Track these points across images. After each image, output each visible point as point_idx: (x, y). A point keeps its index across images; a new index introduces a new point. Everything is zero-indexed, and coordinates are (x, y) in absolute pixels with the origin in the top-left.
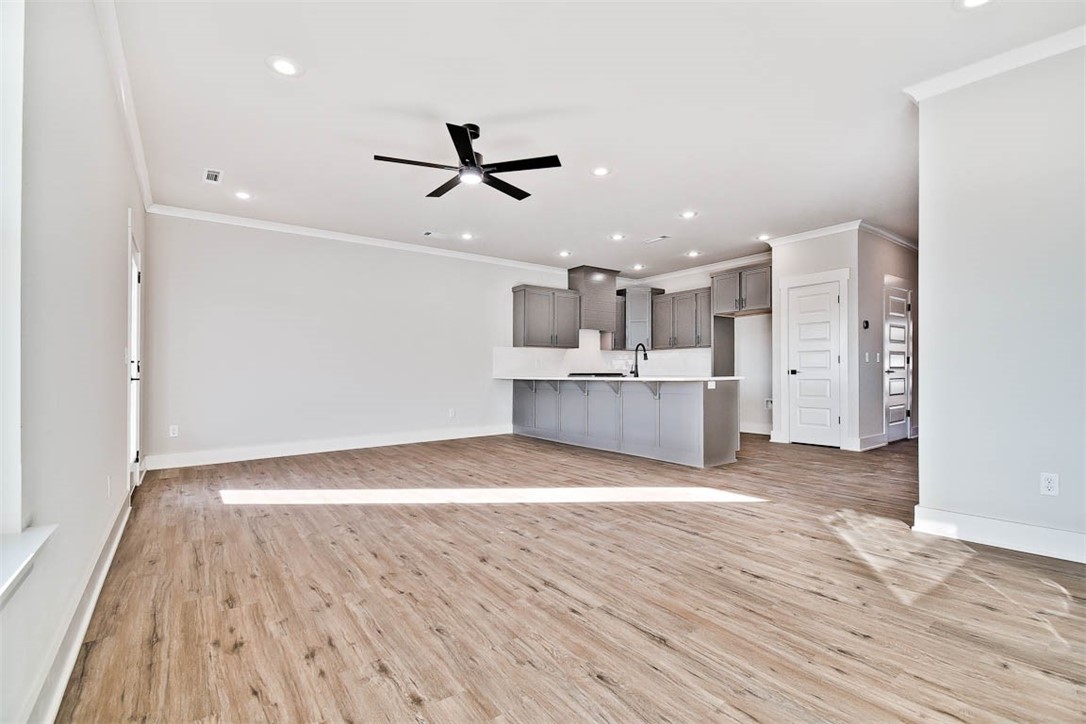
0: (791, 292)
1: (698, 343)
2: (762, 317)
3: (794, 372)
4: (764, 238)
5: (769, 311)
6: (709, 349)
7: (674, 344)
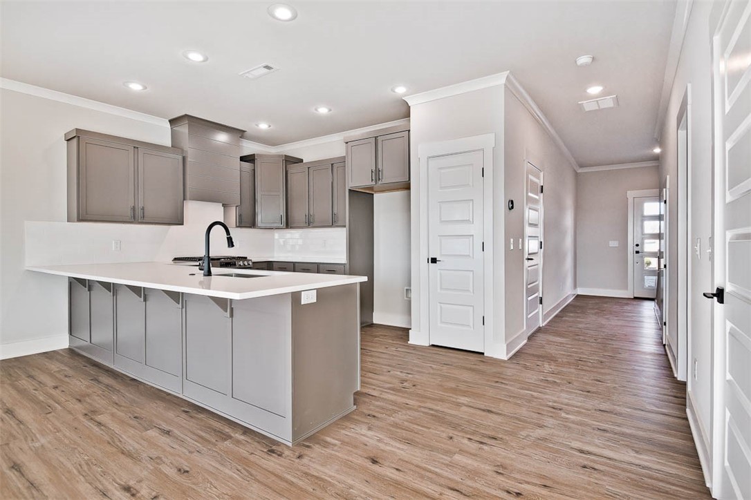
0: (430, 162)
1: (333, 223)
2: (399, 195)
3: (434, 260)
4: (401, 90)
5: (407, 187)
6: (345, 229)
7: (310, 223)
